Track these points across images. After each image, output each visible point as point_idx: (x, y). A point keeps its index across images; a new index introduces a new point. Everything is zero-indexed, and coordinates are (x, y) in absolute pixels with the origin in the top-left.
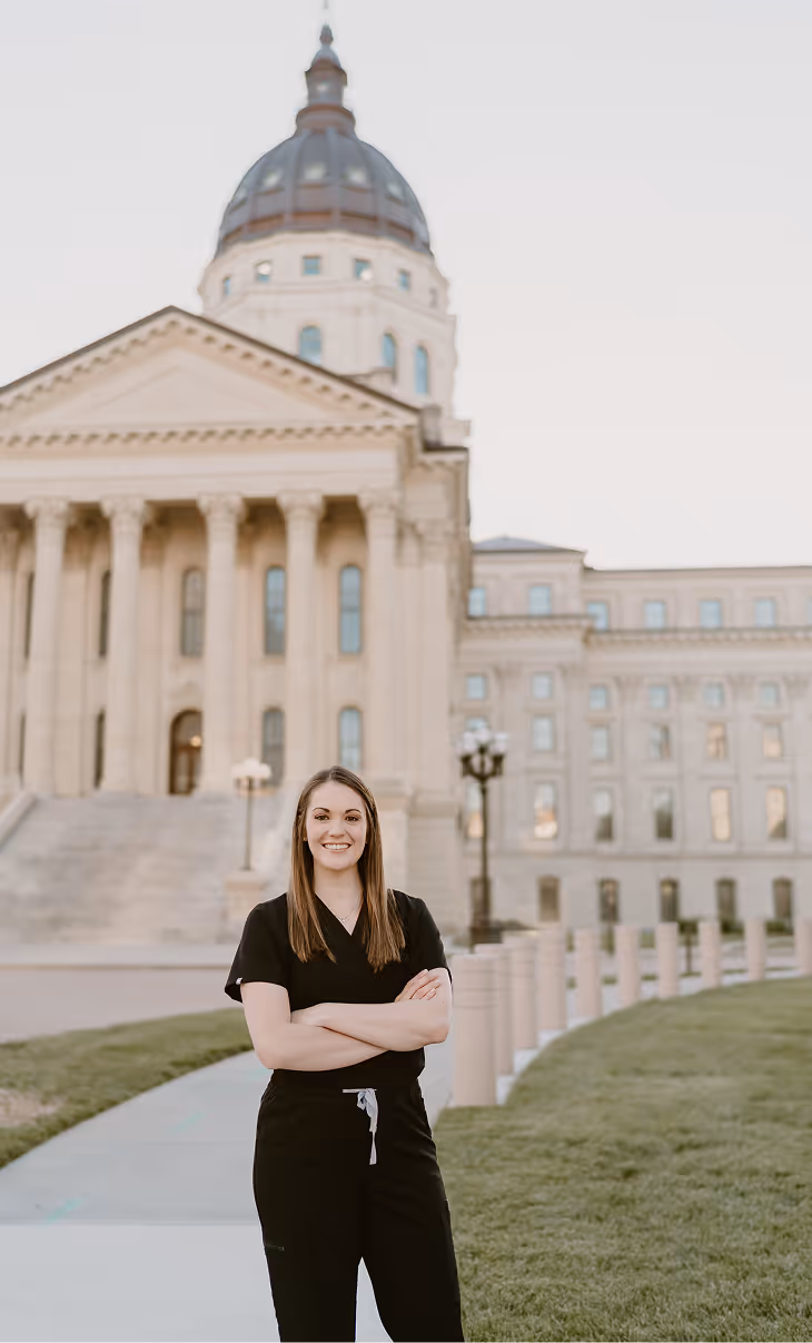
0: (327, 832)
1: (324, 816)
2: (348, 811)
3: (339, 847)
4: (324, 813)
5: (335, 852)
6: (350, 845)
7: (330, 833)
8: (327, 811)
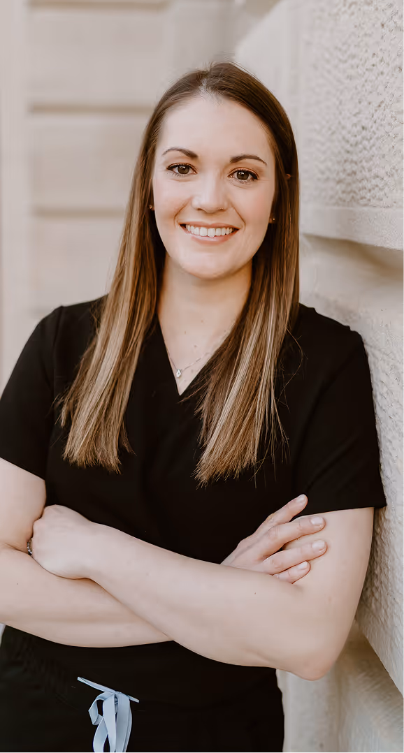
0: (190, 200)
1: (185, 167)
2: (236, 160)
3: (212, 232)
4: (187, 160)
5: (204, 243)
6: (235, 230)
7: (196, 203)
8: (192, 156)
